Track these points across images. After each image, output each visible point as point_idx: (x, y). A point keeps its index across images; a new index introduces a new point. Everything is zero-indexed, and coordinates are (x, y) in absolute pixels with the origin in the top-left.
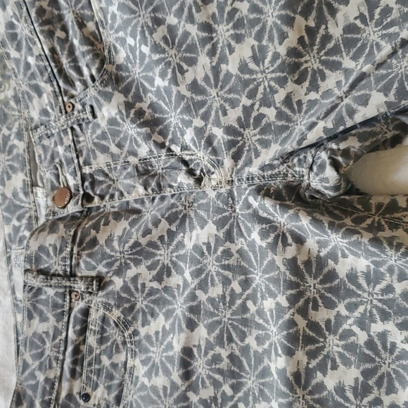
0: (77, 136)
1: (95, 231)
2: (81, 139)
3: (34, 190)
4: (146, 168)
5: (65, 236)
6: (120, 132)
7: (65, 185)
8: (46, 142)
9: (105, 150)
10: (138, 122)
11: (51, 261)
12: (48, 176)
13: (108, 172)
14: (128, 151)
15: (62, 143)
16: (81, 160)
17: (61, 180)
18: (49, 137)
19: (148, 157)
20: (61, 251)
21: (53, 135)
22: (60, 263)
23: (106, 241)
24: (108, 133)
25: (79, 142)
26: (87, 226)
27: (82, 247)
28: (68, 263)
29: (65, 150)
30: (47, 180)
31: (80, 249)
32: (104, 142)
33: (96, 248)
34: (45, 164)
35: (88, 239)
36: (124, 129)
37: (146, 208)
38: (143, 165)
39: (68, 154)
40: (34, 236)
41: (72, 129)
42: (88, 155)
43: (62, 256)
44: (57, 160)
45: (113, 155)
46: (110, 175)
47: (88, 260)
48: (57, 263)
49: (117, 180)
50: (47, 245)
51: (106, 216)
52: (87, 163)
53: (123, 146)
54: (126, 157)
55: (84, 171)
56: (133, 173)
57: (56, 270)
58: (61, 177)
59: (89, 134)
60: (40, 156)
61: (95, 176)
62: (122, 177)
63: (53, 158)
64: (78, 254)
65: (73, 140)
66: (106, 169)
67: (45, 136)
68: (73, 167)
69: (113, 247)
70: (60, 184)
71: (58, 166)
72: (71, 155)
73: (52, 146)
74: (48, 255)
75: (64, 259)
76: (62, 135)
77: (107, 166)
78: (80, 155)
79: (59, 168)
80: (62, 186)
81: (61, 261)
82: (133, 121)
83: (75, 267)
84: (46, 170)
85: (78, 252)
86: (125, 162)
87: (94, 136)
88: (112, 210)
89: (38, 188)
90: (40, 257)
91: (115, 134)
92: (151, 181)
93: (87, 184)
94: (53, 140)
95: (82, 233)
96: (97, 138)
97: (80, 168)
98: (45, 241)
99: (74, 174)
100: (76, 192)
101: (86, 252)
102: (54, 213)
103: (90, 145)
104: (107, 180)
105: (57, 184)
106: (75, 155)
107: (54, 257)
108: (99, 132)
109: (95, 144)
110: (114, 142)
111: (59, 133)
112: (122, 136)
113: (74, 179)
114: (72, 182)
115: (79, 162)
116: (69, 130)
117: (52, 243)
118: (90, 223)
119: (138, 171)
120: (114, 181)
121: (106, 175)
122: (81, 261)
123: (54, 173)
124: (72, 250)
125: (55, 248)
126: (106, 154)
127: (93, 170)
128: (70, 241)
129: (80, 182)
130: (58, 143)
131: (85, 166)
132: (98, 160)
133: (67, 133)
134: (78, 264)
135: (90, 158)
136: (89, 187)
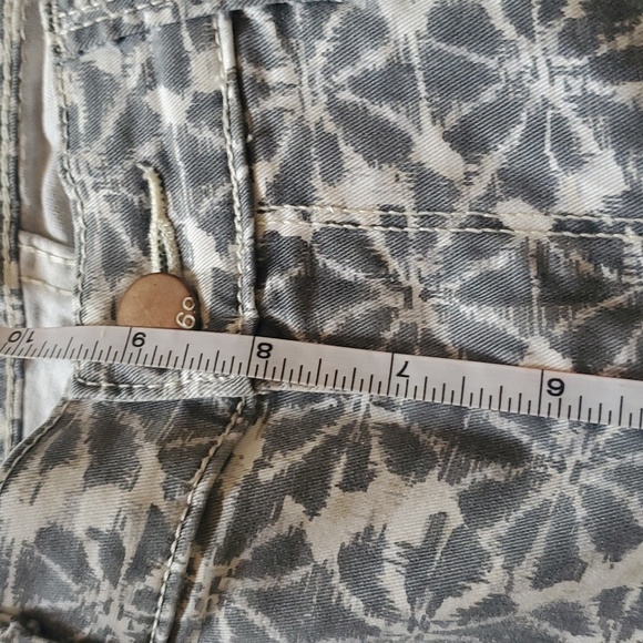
0: (258, 60)
1: (301, 508)
2: (275, 76)
3: (25, 249)
4: (588, 267)
5: (163, 505)
6: (487, 78)
7: (171, 262)
8: (104, 57)
9: (388, 147)
10: (603, 50)
11: (89, 597)
12: (98, 206)
13: (385, 251)
14: (501, 173)
15: (180, 79)
16: (265, 173)
17: (153, 236)
18: (120, 41)
19: (608, 220)
20: (140, 567)
21: (141, 31)
22: (129, 608)
23: (345, 556)
24: (419, 75)
25: (264, 89)
26: (266, 475)
27: (235, 562)
28: (166, 614)
29: (192, 114)
30: (89, 224)
31: (224, 569)
32: (386, 112)
33: (296, 576)
34: (92, 155)
35: (266, 535)
36: (512, 67)
37: (553, 447)
38: (575, 256)
39: (206, 135)
40: (23, 477)
41: (239, 22)
42: (300, 154)
43: (140, 586)
44: (147, 150)
45: (423, 180)
46: (394, 264)
47: (258, 619)
48: (114, 609)
49: (425, 295)
50: (79, 531)
51: (354, 441)
52: (291, 190)
53: (485, 148)
54: (490, 198)
55: (269, 222)
56: (518, 284)
57: (108, 630)
58: (156, 223)
59: (319, 61)
60: (68, 115)
61: (320, 258)
62: (455, 286)
63: (127, 134)
64: (215, 587)
65: (237, 73)
66: (378, 237)
67: (103, 33)
68: (220, 194)
69: (382, 592)
70: (146, 251)
71: (149, 175)
72: (217, 142)
73: (133, 81)
74: (80, 570)
75: (148, 599)
76: (188, 44)
77: (387, 221)
78: (259, 149)
79: (153, 187)
80: (155, 266)
81: (135, 602)
82: (573, 40)
83: (189, 633)
84: (89, 181)
85: (216, 581)
86: (482, 222)
87: (344, 75)
88: (379, 415)
89: (41, 244)
90: (44, 570)
91: (452, 81)
92: (610, 341)
93: (276, 282)
94: (138, 56)
95: (243, 504)
96: (356, 84)
97: (256, 208)
98: (70, 510)
99: (221, 227)
100: (222, 309)
101: (250, 584)
102: (115, 383)
103: (316, 113)
104: (376, 284)
105: (133, 252)
106: (235, 146)
107: (106, 585)
108: (374, 59)
109: (340, 112)
110: (438, 117)
111: (171, 31)
112: (488, 96)
113: (221, 248)
114: (203, 258)
115: (251, 178)
116: (223, 26)
117: (105, 525)
118: (280, 463)
119: (545, 276)
120: (408, 291)
121: (376, 263)
122: (220, 615)
123: (127, 204)
124: (191, 569)
125: (113, 550)
126: (390, 171)
127: (317, 226)
128: (184, 534)
129: (244, 268)
130: (162, 76)
131: (279, 203)
132: (345, 186)
133: (212, 35)
134: (207, 623)
135: (308, 170)
136: (287, 299)
